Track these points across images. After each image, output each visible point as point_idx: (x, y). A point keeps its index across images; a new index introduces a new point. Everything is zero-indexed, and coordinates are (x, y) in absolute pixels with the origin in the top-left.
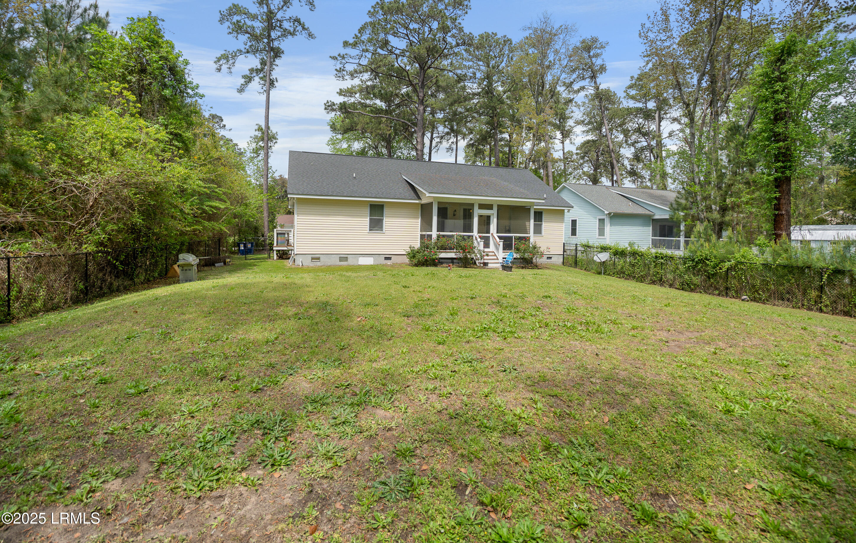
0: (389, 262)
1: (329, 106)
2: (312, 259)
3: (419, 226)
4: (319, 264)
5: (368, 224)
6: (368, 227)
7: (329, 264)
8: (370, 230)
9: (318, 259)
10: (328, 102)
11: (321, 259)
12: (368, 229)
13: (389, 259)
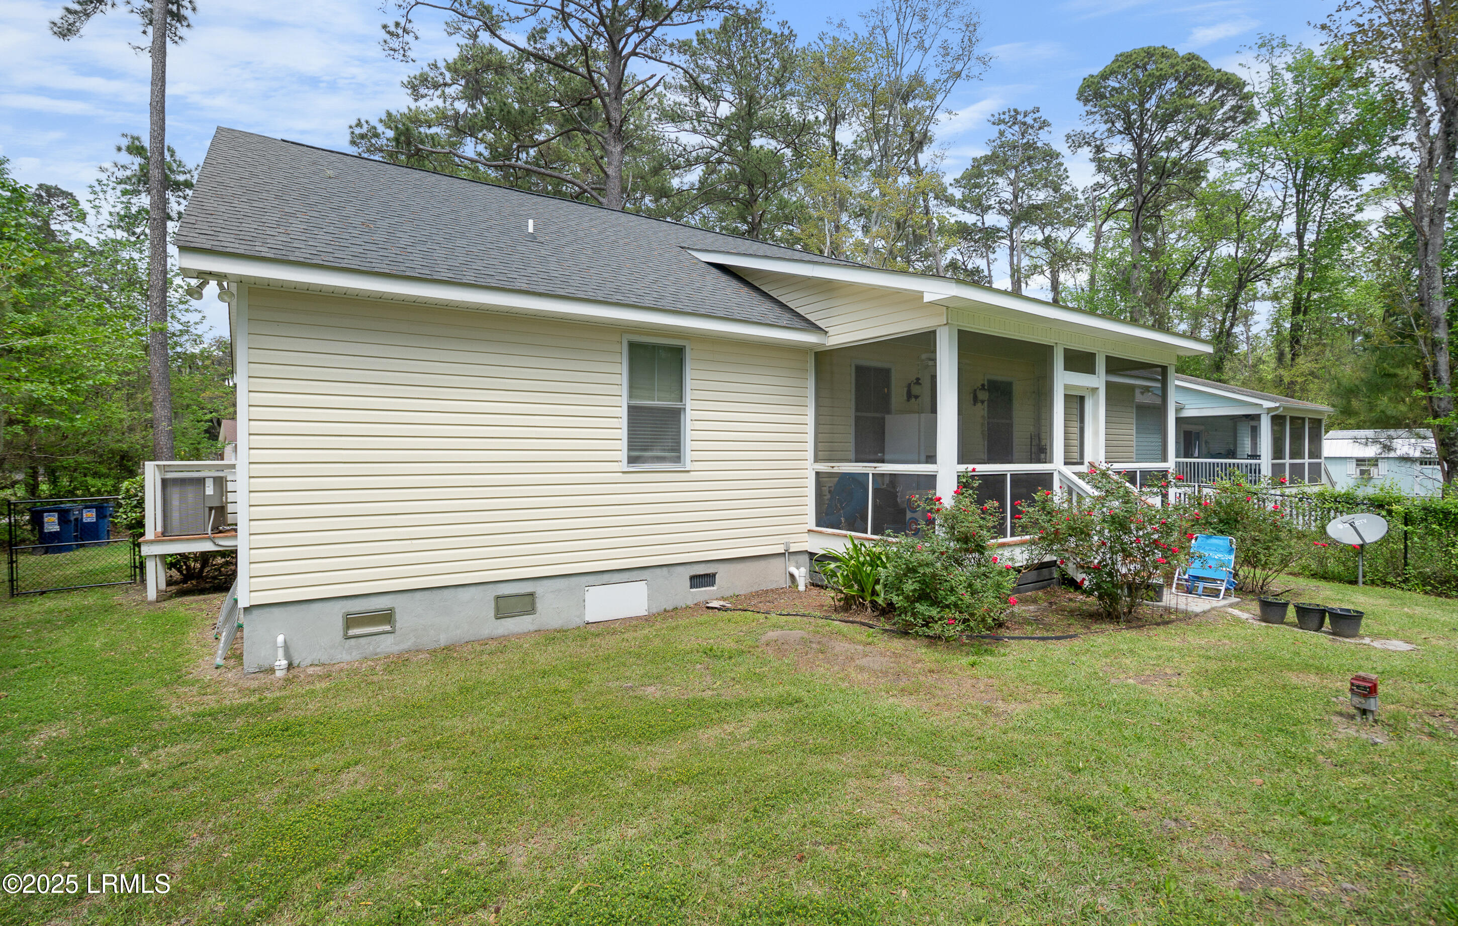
0: (702, 593)
1: (362, 136)
2: (351, 621)
3: (810, 437)
4: (387, 645)
5: (623, 433)
6: (624, 444)
7: (443, 640)
8: (632, 460)
9: (387, 617)
10: (359, 125)
11: (401, 620)
12: (623, 455)
13: (706, 580)
